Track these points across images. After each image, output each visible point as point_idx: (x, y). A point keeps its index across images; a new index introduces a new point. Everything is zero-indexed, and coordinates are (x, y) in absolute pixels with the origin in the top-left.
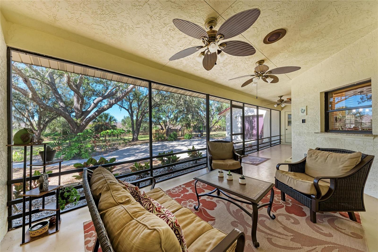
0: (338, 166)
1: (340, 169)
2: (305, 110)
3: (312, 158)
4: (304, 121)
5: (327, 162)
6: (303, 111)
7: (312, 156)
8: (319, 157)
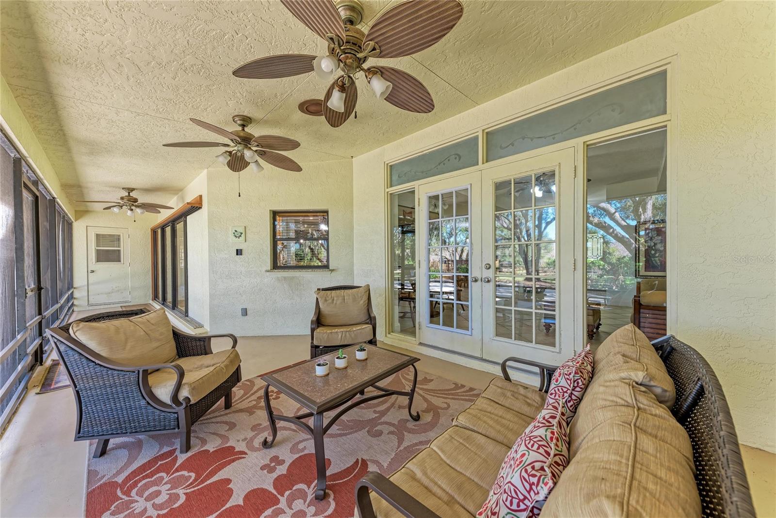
0: (359, 302)
1: (362, 306)
2: (241, 233)
3: (328, 302)
4: (239, 252)
5: (347, 302)
6: (237, 234)
7: (327, 299)
8: (335, 299)
